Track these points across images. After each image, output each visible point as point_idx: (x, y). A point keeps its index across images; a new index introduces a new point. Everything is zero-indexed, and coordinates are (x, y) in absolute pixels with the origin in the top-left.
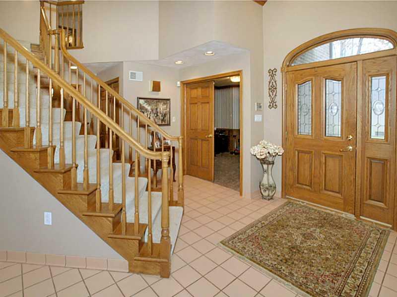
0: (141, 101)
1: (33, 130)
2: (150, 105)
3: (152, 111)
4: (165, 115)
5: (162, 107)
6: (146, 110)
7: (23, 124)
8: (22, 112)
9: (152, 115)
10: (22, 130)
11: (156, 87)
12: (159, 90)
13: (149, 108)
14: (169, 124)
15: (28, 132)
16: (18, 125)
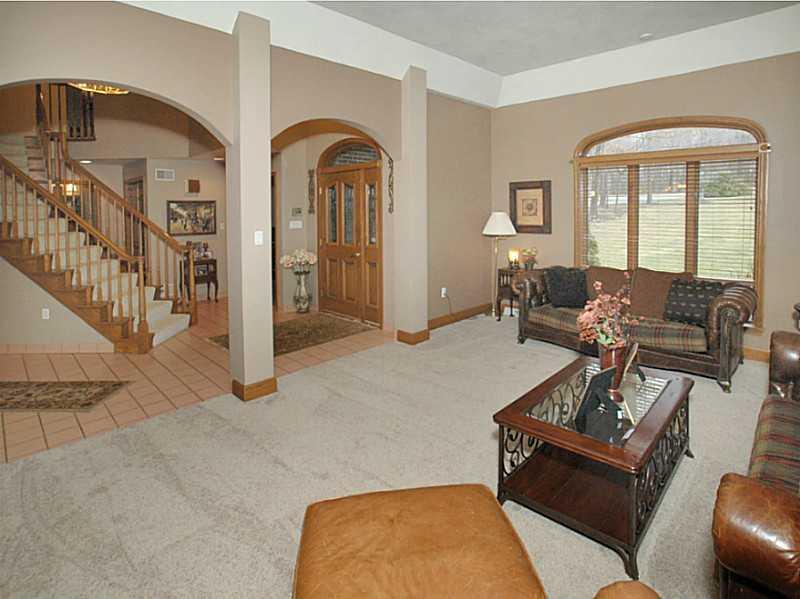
0: (173, 206)
1: (31, 241)
2: (185, 210)
3: (189, 216)
4: (208, 221)
5: (203, 212)
6: (181, 216)
7: (21, 235)
8: (21, 225)
9: (189, 222)
10: (22, 241)
11: (194, 186)
12: (198, 190)
13: (184, 213)
14: (215, 233)
15: (27, 242)
16: (17, 237)
